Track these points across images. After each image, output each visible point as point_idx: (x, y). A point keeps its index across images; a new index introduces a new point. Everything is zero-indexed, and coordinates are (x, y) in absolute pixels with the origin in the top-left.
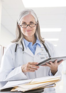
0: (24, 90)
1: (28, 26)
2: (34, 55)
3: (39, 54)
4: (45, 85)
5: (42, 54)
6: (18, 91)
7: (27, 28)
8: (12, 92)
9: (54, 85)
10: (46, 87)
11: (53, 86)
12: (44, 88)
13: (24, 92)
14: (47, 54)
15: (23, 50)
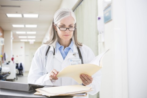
0: (49, 95)
1: (68, 29)
2: (64, 59)
3: (70, 61)
4: (74, 93)
5: (73, 60)
6: (43, 95)
7: (66, 31)
8: (35, 95)
9: (85, 94)
10: (76, 96)
11: (83, 96)
12: (73, 96)
13: (49, 96)
14: (81, 60)
15: (54, 54)
